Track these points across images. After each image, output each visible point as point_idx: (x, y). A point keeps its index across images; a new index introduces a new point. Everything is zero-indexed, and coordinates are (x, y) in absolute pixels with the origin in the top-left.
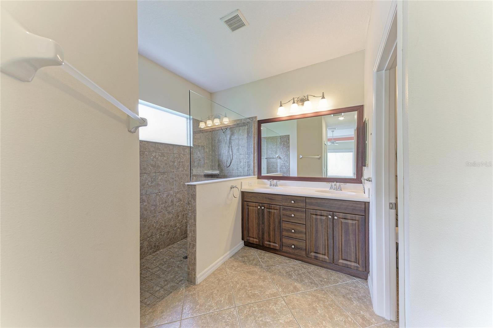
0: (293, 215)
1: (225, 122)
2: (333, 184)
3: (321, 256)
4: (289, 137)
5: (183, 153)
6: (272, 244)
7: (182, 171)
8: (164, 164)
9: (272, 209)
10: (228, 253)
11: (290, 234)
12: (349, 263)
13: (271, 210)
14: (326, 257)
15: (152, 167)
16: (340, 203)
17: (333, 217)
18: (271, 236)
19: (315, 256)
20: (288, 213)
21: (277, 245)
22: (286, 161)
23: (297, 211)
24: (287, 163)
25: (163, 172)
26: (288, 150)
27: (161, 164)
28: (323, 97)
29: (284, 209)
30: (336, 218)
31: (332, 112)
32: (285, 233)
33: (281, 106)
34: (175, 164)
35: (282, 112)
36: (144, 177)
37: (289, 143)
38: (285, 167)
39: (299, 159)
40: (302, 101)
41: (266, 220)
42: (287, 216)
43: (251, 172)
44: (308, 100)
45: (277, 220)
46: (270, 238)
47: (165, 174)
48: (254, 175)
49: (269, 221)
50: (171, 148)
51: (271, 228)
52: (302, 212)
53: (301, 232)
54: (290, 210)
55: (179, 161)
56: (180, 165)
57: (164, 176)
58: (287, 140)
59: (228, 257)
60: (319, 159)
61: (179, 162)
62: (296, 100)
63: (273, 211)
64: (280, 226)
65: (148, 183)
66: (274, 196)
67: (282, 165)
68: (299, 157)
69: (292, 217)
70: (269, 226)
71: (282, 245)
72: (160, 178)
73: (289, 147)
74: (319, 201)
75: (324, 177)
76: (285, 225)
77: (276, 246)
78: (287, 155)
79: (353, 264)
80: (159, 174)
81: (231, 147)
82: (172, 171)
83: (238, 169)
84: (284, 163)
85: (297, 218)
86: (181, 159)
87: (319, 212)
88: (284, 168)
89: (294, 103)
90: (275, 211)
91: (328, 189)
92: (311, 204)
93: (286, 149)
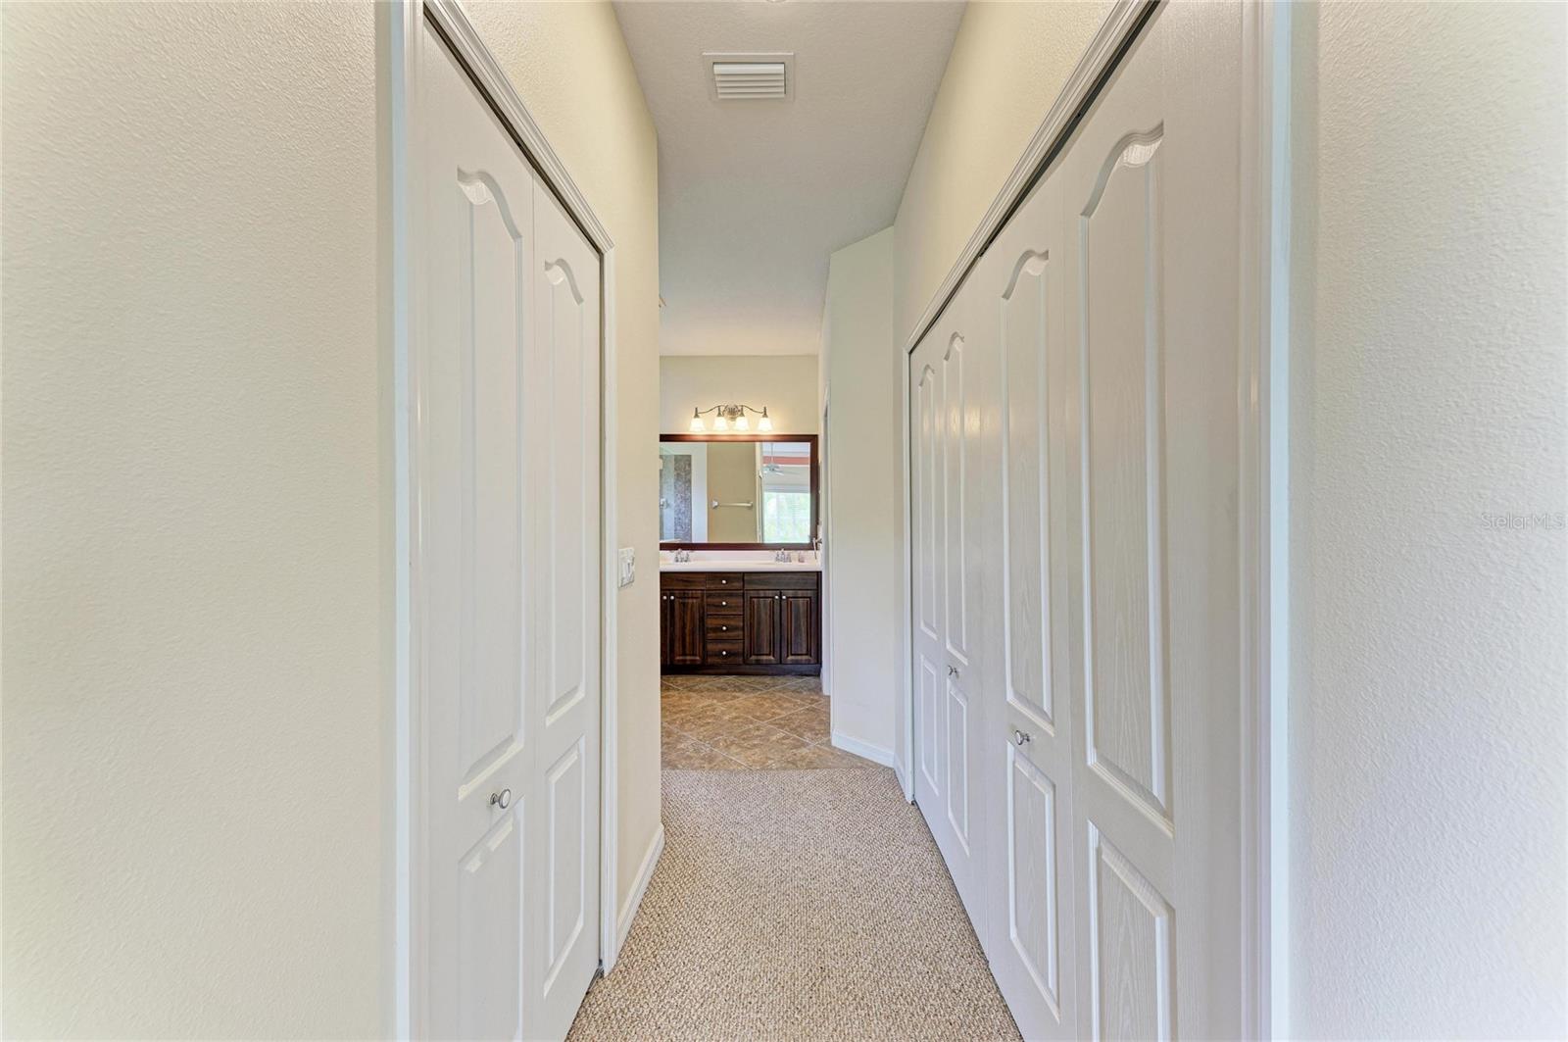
0: (724, 603)
2: (780, 552)
3: (765, 658)
4: (690, 461)
6: (688, 658)
9: (689, 598)
11: (720, 634)
12: (799, 658)
13: (686, 601)
14: (772, 658)
16: (789, 576)
17: (781, 597)
18: (687, 644)
19: (757, 660)
20: (716, 600)
21: (698, 658)
22: (684, 513)
23: (731, 595)
24: (686, 517)
26: (689, 488)
28: (765, 415)
29: (709, 596)
30: (784, 597)
31: (778, 438)
32: (711, 635)
33: (696, 416)
35: (696, 427)
37: (690, 472)
38: (682, 527)
39: (712, 510)
40: (734, 412)
41: (677, 619)
42: (714, 606)
44: (742, 415)
45: (697, 616)
46: (684, 646)
49: (683, 619)
51: (687, 631)
52: (737, 595)
53: (736, 628)
54: (719, 596)
58: (685, 466)
60: (750, 508)
62: (722, 409)
63: (690, 601)
64: (703, 625)
66: (690, 576)
67: (674, 523)
68: (712, 504)
69: (724, 606)
70: (683, 627)
71: (705, 654)
73: (690, 481)
74: (762, 577)
75: (758, 542)
76: (710, 623)
77: (695, 660)
78: (686, 500)
79: (804, 658)
84: (679, 519)
85: (731, 607)
87: (762, 594)
88: (679, 528)
89: (719, 415)
90: (695, 601)
91: (773, 561)
92: (751, 582)
93: (683, 486)
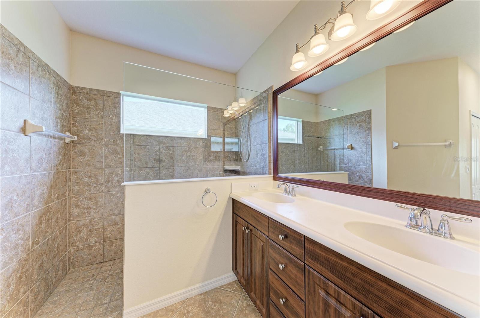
0: (282, 266)
1: (241, 103)
4: (370, 114)
5: (194, 146)
6: (258, 302)
7: (193, 166)
8: (169, 158)
9: (258, 237)
10: (198, 285)
15: (154, 161)
18: (257, 287)
20: (277, 257)
21: (264, 310)
22: (366, 153)
23: (289, 260)
24: (367, 156)
25: (168, 166)
27: (166, 158)
29: (272, 245)
32: (272, 296)
33: (297, 51)
34: (183, 158)
36: (146, 171)
38: (364, 162)
39: (391, 149)
42: (275, 262)
43: (266, 169)
46: (255, 289)
47: (170, 169)
48: (269, 173)
50: (178, 141)
51: (257, 273)
52: (297, 266)
53: (296, 314)
54: (279, 253)
55: (188, 154)
56: (189, 159)
57: (169, 170)
58: (366, 119)
59: (196, 292)
61: (189, 156)
64: (267, 277)
65: (149, 177)
67: (358, 160)
68: (392, 145)
71: (268, 316)
72: (164, 172)
73: (370, 129)
74: (332, 258)
76: (272, 279)
77: (262, 311)
78: (367, 144)
80: (163, 168)
81: (250, 136)
82: (180, 165)
83: (255, 164)
84: (362, 157)
86: (191, 153)
88: (362, 163)
92: (315, 257)
93: (365, 133)
